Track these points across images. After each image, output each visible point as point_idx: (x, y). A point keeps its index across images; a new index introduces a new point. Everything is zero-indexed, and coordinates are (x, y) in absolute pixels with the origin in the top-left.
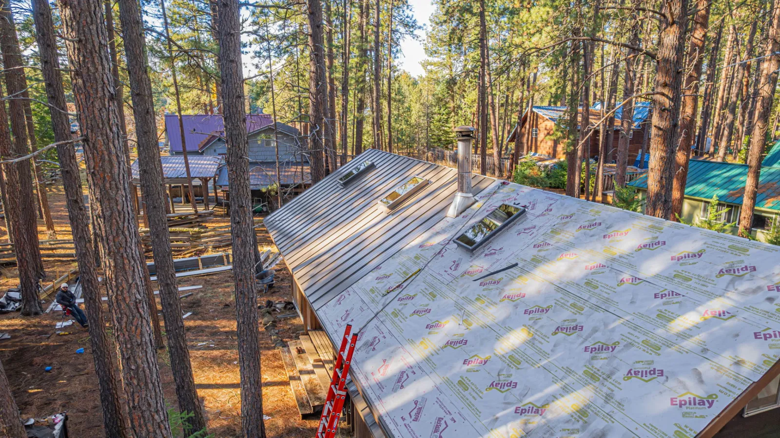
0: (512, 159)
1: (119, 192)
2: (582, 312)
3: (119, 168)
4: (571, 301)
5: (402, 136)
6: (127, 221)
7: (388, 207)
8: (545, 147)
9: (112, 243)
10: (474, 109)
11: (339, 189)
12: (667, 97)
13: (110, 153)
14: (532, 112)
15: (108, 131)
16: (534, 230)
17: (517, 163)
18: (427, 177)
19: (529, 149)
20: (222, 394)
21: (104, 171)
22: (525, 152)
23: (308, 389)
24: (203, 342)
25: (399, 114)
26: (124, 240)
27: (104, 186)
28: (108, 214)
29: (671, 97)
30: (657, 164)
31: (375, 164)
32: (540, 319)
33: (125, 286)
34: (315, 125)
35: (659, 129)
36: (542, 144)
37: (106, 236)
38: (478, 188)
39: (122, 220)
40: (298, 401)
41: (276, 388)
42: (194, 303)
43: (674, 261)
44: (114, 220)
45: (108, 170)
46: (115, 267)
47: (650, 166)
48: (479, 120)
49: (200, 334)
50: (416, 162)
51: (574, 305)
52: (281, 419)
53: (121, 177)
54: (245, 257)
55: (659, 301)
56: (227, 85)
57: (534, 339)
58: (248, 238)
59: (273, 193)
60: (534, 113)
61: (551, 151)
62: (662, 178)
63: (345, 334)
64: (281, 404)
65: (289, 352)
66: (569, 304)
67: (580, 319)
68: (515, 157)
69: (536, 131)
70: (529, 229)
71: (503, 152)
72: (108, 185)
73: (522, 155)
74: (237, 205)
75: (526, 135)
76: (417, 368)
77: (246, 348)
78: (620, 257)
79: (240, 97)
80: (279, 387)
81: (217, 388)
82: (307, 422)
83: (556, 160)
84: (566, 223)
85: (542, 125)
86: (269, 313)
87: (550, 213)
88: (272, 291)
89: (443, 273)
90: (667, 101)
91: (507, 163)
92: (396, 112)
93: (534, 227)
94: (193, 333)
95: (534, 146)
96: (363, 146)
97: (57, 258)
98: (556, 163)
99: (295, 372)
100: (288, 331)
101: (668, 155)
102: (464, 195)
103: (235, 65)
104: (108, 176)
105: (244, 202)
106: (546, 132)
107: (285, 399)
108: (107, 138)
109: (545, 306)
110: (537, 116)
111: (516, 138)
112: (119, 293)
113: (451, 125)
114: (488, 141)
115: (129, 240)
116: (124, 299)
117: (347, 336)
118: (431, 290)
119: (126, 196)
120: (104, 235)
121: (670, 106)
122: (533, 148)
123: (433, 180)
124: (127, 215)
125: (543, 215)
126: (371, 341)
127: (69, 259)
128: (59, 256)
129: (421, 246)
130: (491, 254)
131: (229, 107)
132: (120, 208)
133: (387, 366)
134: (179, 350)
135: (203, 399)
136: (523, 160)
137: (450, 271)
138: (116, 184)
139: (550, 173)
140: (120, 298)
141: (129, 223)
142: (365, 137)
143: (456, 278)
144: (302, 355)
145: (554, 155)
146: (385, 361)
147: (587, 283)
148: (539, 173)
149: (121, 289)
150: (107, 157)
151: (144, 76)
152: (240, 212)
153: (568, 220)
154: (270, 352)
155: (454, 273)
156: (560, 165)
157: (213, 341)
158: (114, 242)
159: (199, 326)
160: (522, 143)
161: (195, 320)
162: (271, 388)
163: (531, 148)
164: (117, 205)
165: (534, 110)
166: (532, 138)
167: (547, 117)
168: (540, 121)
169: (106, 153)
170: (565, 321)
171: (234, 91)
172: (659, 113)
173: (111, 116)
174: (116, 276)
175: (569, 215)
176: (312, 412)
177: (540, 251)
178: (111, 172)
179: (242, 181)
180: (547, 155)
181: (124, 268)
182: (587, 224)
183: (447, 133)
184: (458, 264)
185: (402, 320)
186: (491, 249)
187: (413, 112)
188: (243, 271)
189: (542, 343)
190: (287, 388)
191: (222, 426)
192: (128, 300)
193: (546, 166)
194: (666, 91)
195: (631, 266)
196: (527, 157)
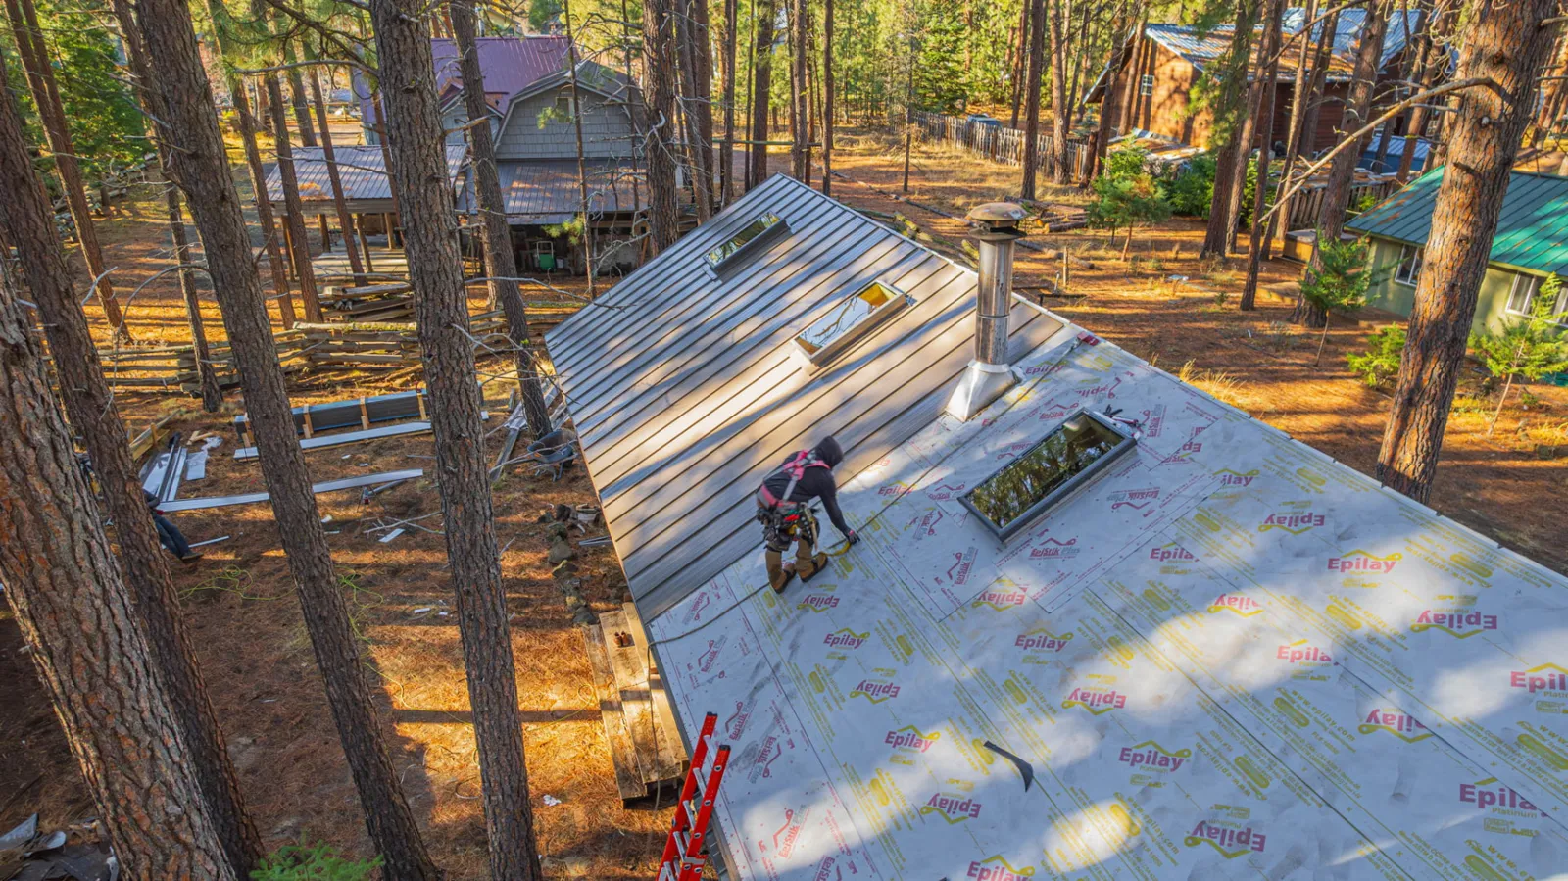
0: (1093, 145)
1: (82, 590)
2: (1264, 791)
3: (71, 531)
4: (1238, 751)
5: (856, 82)
6: (114, 650)
7: (812, 360)
8: (1167, 119)
9: (80, 710)
10: (1015, 20)
11: (706, 279)
12: (1499, 90)
13: (34, 504)
14: (1143, 37)
15: (20, 447)
16: (1155, 503)
17: (1103, 154)
18: (905, 285)
19: (1132, 123)
20: (462, 737)
21: (25, 547)
22: (1122, 128)
23: (638, 738)
24: (425, 604)
25: (850, 30)
26: (114, 698)
27: (34, 581)
28: (59, 644)
29: (1510, 90)
30: (1447, 254)
31: (789, 221)
32: (1157, 784)
33: (133, 794)
34: (656, 111)
35: (1467, 169)
36: (1161, 110)
37: (64, 692)
38: (1023, 341)
39: (101, 653)
40: (617, 765)
41: (572, 725)
42: (408, 505)
43: (1517, 690)
44: (78, 659)
45: (37, 545)
46: (99, 758)
47: (1427, 257)
48: (1024, 43)
49: (420, 583)
50: (880, 235)
51: (1244, 765)
52: (582, 806)
53: (81, 550)
54: (474, 544)
55: (1470, 814)
56: (401, 151)
57: (1142, 844)
58: (479, 505)
59: (574, 240)
60: (1148, 39)
61: (1180, 129)
62: (1453, 287)
63: (703, 733)
64: (581, 766)
65: (602, 639)
66: (1231, 757)
67: (1260, 813)
68: (1099, 142)
69: (1150, 82)
70: (1142, 494)
71: (1073, 118)
72: (44, 580)
73: (1115, 134)
74: (447, 434)
75: (1127, 91)
76: (861, 856)
77: (490, 726)
78: (1372, 639)
79: (438, 181)
80: (581, 724)
81: (451, 721)
82: (635, 814)
83: (1189, 151)
84: (1236, 497)
85: (1164, 70)
86: (563, 536)
87: (1197, 456)
88: (571, 475)
89: (931, 583)
90: (1498, 101)
91: (1083, 152)
92: (844, 25)
93: (1155, 494)
94: (405, 580)
95: (1143, 115)
96: (770, 107)
97: (132, 388)
98: (1189, 160)
99: (612, 689)
100: (600, 583)
101: (1478, 234)
102: (990, 368)
103: (416, 99)
104: (38, 555)
105: (464, 426)
106: (1172, 85)
107: (592, 754)
108: (19, 465)
109: (1171, 749)
110: (1155, 46)
111: (1107, 94)
112: (120, 811)
113: (965, 56)
114: (1043, 90)
115: (128, 692)
116: (137, 823)
117: (706, 736)
118: (901, 631)
119: (105, 591)
120: (58, 691)
121: (1502, 113)
122: (1141, 118)
123: (918, 296)
124: (113, 637)
125: (1176, 458)
126: (761, 747)
127: (156, 389)
128: (133, 383)
129: (883, 488)
130: (1047, 553)
131: (412, 207)
132: (89, 627)
133: (794, 830)
134: (352, 707)
135: (422, 748)
136: (1117, 147)
137: (947, 584)
138: (68, 574)
139: (1172, 180)
140: (124, 821)
141: (123, 653)
142: (775, 89)
143: (961, 606)
144: (629, 649)
145: (1185, 136)
146: (789, 814)
147: (1280, 702)
148: (1152, 190)
149: (123, 802)
150: (27, 514)
151: (203, 108)
152: (455, 449)
153: (1240, 488)
154: (564, 635)
155: (957, 590)
156: (1198, 165)
157: (446, 601)
158: (87, 706)
159: (417, 564)
160: (1119, 107)
161: (410, 549)
162: (563, 725)
163: (1137, 118)
164: (80, 622)
165: (1149, 33)
166: (1140, 96)
167: (1178, 52)
168: (1160, 58)
169: (21, 503)
170: (1219, 807)
171: (421, 166)
172: (1472, 130)
173: (21, 406)
174: (106, 777)
175: (1243, 473)
176: (645, 794)
177: (1166, 571)
178: (46, 548)
179: (456, 380)
180: (1170, 137)
181: (125, 760)
182: (1286, 511)
183: (953, 74)
184: (967, 566)
185: (833, 703)
186: (1047, 536)
187: (882, 25)
188: (472, 575)
189: (1159, 863)
190: (597, 727)
191: (460, 820)
192: (145, 824)
193: (1166, 165)
194: (1498, 76)
195: (1399, 675)
196: (1127, 142)
